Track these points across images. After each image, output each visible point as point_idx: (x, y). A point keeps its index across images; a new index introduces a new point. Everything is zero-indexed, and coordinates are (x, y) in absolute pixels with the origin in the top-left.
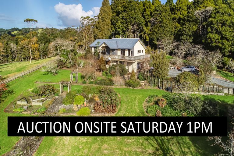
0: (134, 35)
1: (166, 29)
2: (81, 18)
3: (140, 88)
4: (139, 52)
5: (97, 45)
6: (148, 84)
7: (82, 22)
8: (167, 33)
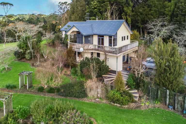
0: (113, 17)
1: (154, 9)
2: (59, 3)
3: (132, 105)
4: (123, 38)
5: (67, 29)
6: (145, 97)
7: (60, 7)
8: (155, 14)
